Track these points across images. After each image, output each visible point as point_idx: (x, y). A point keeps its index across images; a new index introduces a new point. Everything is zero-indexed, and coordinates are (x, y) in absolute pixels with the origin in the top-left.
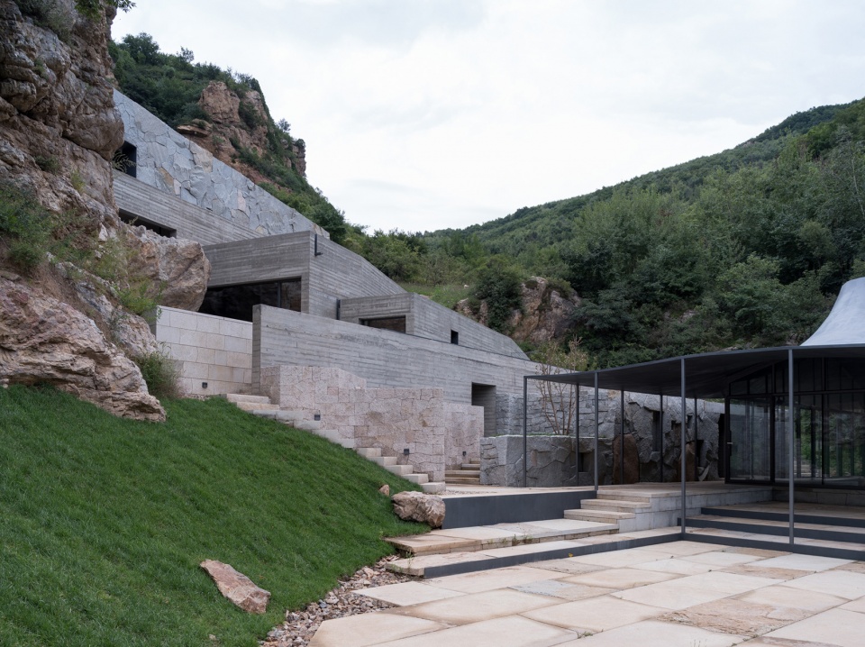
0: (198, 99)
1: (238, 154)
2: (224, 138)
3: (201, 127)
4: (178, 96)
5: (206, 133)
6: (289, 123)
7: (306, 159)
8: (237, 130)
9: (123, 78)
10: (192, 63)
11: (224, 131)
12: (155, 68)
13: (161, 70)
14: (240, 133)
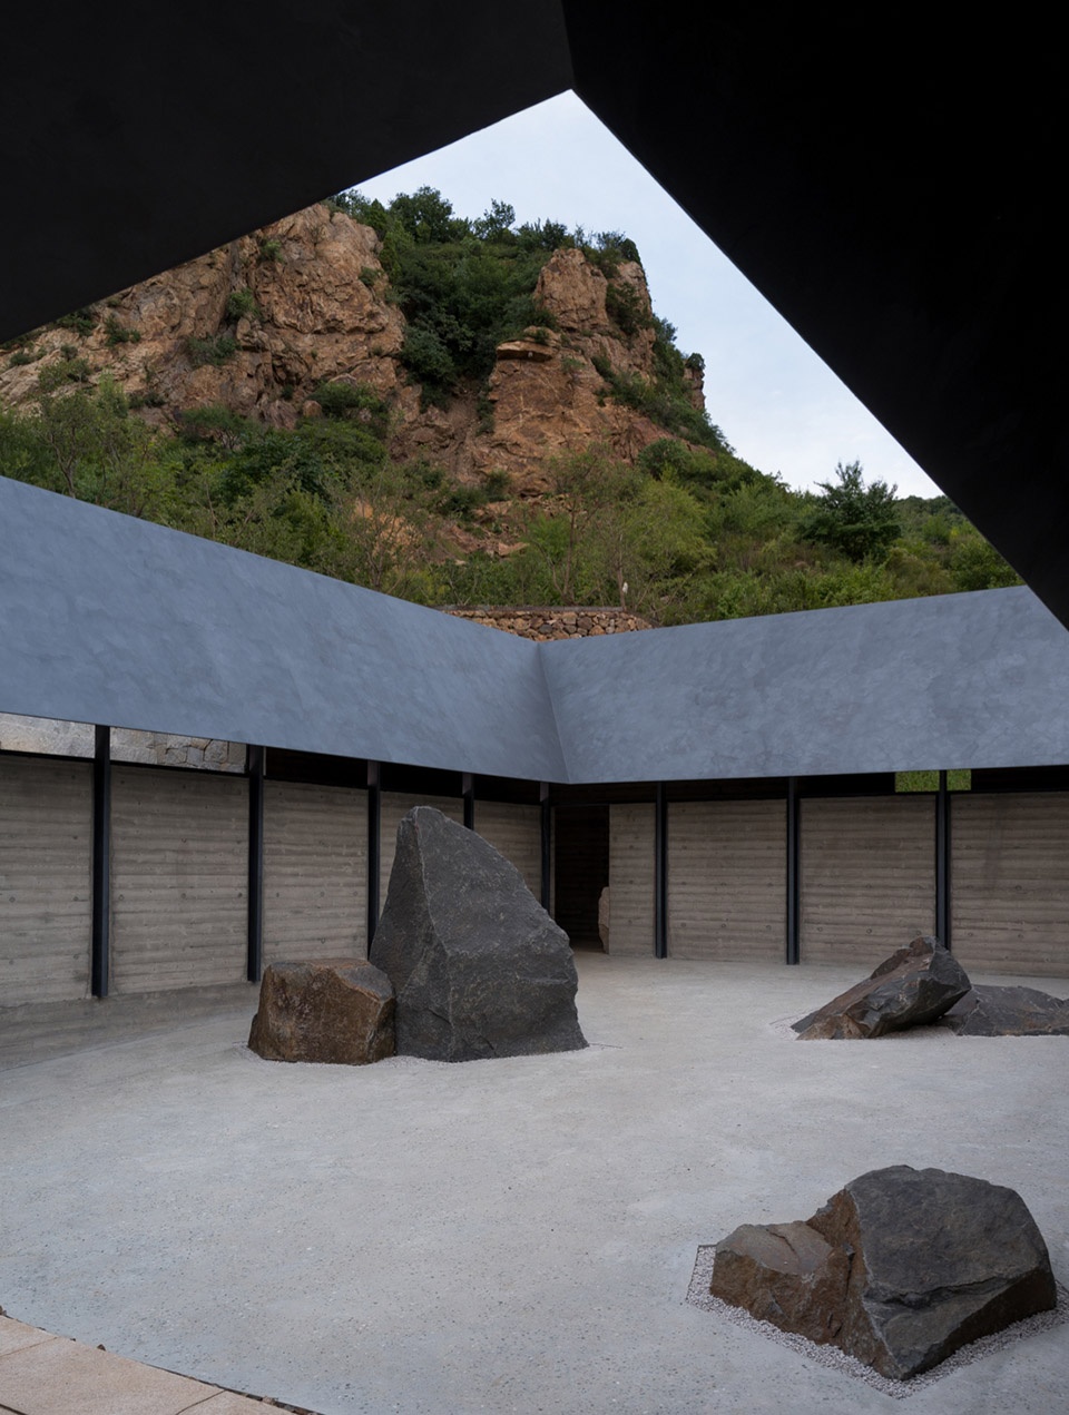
0: (532, 289)
1: (608, 387)
2: (582, 359)
3: (540, 340)
4: (494, 287)
5: (548, 351)
6: (674, 326)
7: (704, 391)
8: (605, 341)
9: (397, 268)
10: (511, 228)
11: (581, 344)
12: (448, 247)
13: (459, 249)
14: (611, 345)
